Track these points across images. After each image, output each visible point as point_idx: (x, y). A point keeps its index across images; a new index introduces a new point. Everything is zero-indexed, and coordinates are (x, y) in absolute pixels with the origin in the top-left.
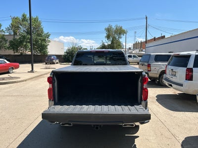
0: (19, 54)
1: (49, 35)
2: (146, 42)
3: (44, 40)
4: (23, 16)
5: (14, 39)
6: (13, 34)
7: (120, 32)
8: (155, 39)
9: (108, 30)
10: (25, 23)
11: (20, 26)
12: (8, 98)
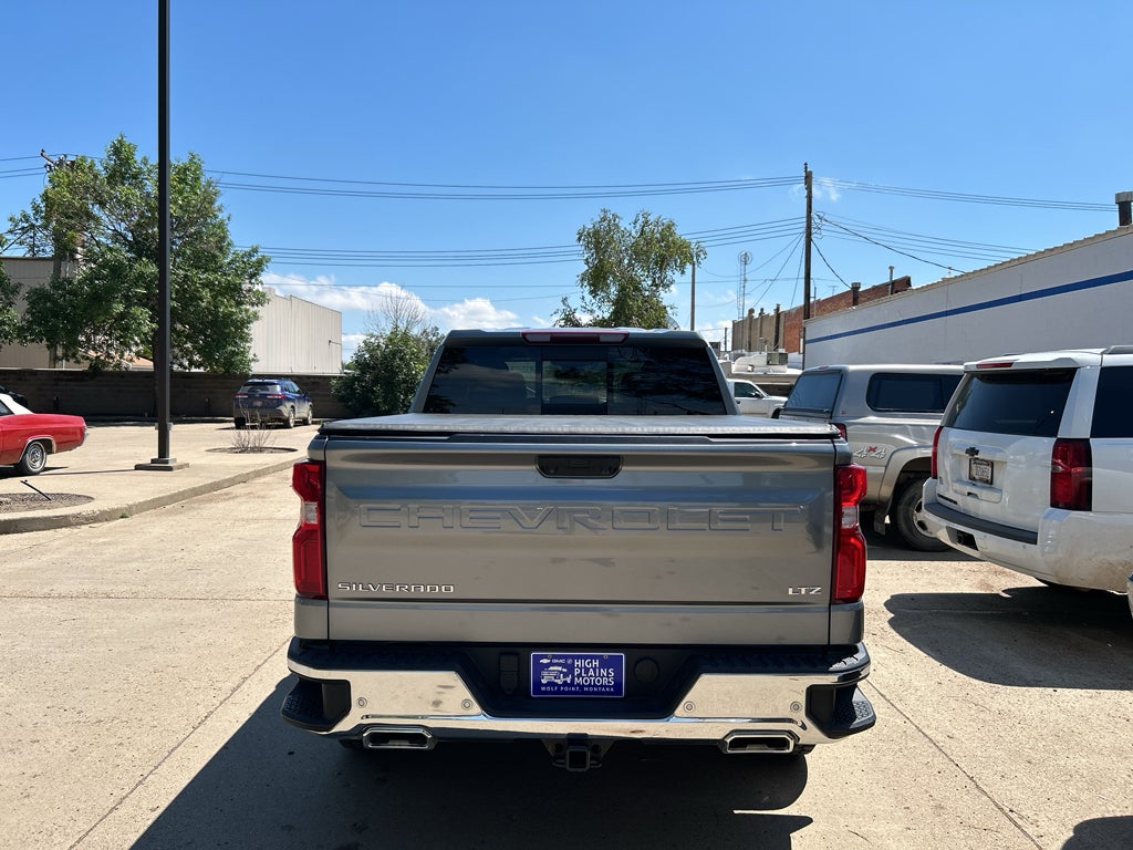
0: (84, 367)
1: (260, 263)
2: (807, 310)
3: (233, 291)
4: (117, 151)
5: (58, 283)
6: (49, 251)
7: (665, 251)
8: (855, 296)
9: (598, 241)
10: (122, 190)
11: (96, 210)
12: (26, 607)
